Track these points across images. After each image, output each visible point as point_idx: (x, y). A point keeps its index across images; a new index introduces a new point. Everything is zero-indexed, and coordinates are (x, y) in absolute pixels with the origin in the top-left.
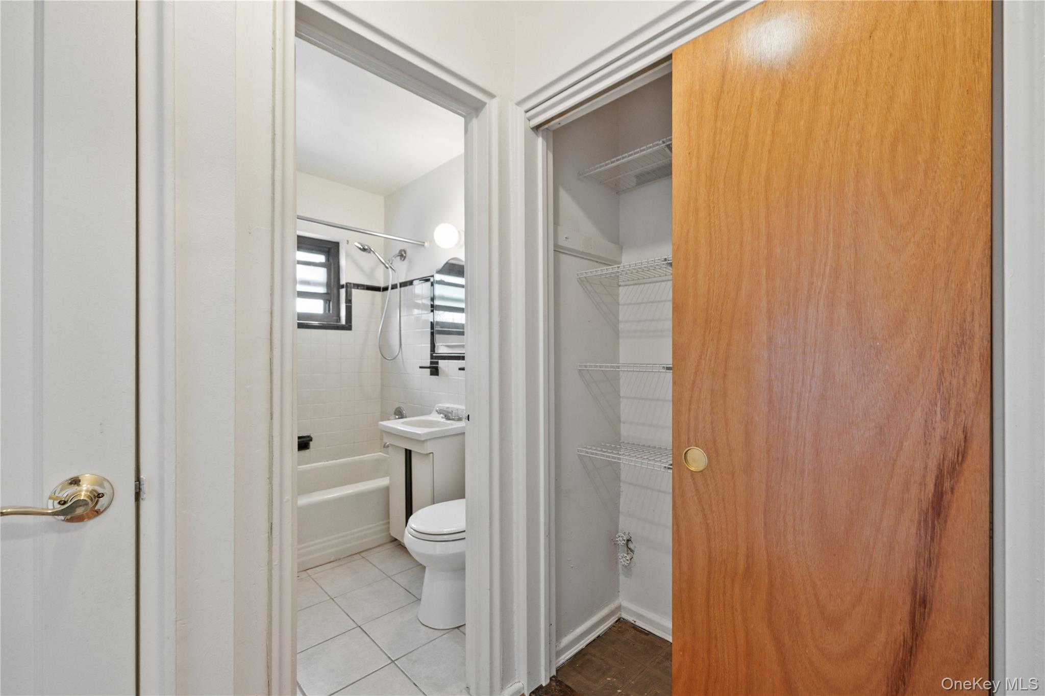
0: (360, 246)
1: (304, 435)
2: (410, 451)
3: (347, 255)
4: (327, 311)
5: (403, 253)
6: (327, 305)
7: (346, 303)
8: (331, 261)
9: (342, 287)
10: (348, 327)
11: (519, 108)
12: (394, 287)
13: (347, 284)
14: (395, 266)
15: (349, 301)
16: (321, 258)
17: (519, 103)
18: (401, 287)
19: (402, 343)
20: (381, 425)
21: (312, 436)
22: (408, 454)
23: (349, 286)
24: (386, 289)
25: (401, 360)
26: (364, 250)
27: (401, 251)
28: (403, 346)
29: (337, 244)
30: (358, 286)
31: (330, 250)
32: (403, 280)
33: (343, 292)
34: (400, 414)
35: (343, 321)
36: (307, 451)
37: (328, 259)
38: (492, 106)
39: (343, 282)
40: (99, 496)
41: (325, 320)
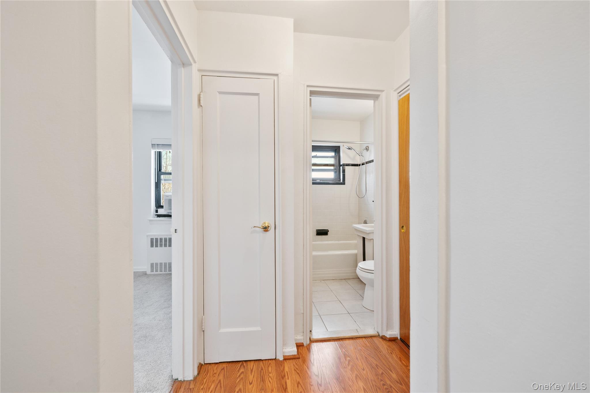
0: (347, 148)
1: (326, 229)
2: (365, 238)
3: (343, 152)
4: (335, 177)
5: (367, 148)
6: (335, 174)
7: (343, 173)
8: (337, 154)
9: (341, 166)
10: (344, 183)
11: (395, 92)
12: (363, 164)
13: (343, 164)
14: (363, 154)
15: (344, 171)
16: (332, 154)
17: (395, 91)
18: (366, 164)
19: (367, 190)
20: (354, 226)
21: (329, 230)
22: (364, 239)
23: (344, 165)
24: (360, 165)
25: (366, 198)
26: (349, 149)
27: (366, 147)
28: (367, 191)
29: (339, 147)
30: (348, 165)
31: (336, 150)
32: (367, 161)
33: (341, 167)
34: (365, 222)
35: (342, 181)
36: (327, 236)
37: (335, 154)
38: (383, 95)
39: (341, 164)
40: (269, 227)
41: (334, 181)
